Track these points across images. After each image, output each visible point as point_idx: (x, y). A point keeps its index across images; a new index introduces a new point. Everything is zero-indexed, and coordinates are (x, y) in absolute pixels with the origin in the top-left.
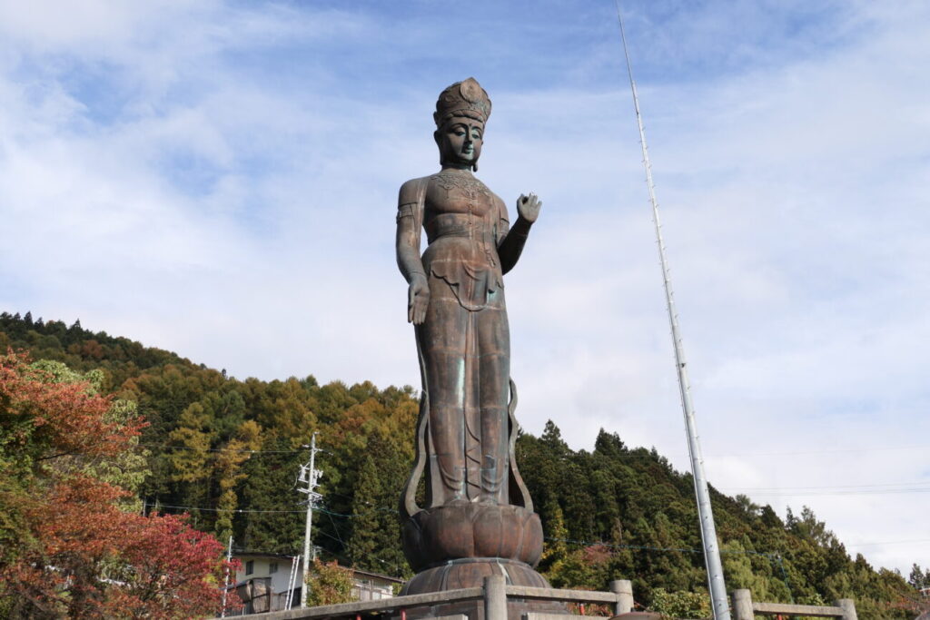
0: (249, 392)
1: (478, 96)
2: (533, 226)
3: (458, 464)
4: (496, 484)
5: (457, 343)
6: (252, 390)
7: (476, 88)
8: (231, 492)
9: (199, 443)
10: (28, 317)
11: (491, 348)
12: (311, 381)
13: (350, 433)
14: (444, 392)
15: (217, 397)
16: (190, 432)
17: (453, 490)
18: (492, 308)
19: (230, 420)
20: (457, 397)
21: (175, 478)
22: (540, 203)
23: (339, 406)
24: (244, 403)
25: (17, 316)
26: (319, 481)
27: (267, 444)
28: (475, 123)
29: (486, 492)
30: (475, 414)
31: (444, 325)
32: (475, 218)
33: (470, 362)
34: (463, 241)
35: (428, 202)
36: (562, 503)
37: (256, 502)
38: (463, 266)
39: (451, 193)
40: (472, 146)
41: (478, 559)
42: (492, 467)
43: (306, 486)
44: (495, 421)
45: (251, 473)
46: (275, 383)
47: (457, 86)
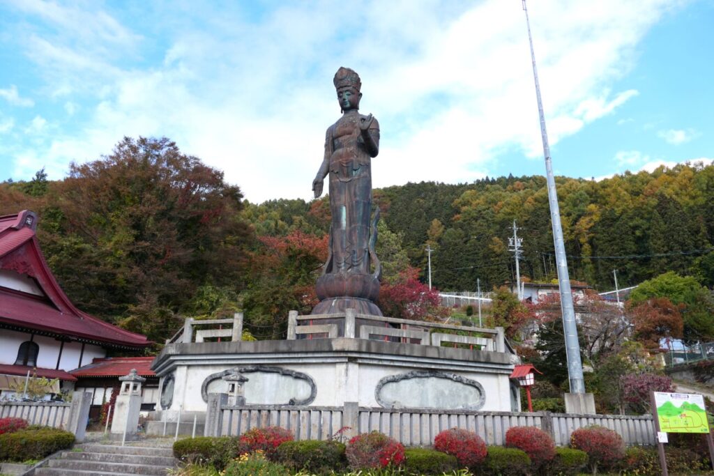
0: (591, 189)
1: (345, 74)
5: (340, 200)
6: (593, 188)
7: (344, 71)
8: (587, 244)
10: (487, 178)
11: (353, 198)
12: (628, 174)
13: (650, 198)
14: (336, 224)
17: (339, 267)
18: (357, 178)
19: (581, 207)
20: (342, 224)
23: (643, 184)
24: (588, 196)
25: (483, 179)
26: (521, 243)
27: (603, 214)
28: (346, 89)
29: (353, 265)
31: (333, 194)
33: (347, 206)
34: (340, 151)
37: (600, 247)
38: (340, 163)
42: (355, 254)
44: (355, 232)
45: (596, 232)
46: (606, 180)
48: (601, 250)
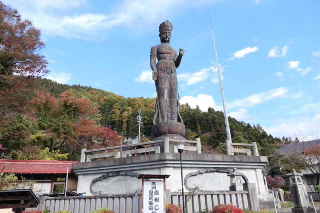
0: (128, 100)
1: (169, 25)
2: (183, 56)
3: (165, 113)
4: (174, 118)
5: (165, 85)
6: (129, 100)
7: (169, 23)
8: (125, 123)
9: (118, 112)
10: (79, 85)
11: (173, 85)
12: (142, 98)
14: (162, 96)
15: (122, 102)
16: (116, 110)
17: (164, 119)
18: (173, 76)
19: (125, 107)
20: (165, 97)
21: (113, 120)
22: (184, 50)
23: (149, 103)
24: (127, 103)
25: (77, 85)
26: (142, 119)
27: (133, 112)
28: (168, 31)
29: (172, 119)
30: (169, 102)
31: (162, 81)
32: (169, 55)
33: (168, 89)
34: (166, 60)
35: (157, 51)
36: (200, 124)
37: (131, 125)
38: (166, 67)
39: (163, 49)
40: (168, 37)
41: (169, 135)
42: (173, 113)
43: (139, 120)
44: (174, 103)
45: (130, 118)
46: (134, 98)
47: (164, 23)
48: (131, 126)
